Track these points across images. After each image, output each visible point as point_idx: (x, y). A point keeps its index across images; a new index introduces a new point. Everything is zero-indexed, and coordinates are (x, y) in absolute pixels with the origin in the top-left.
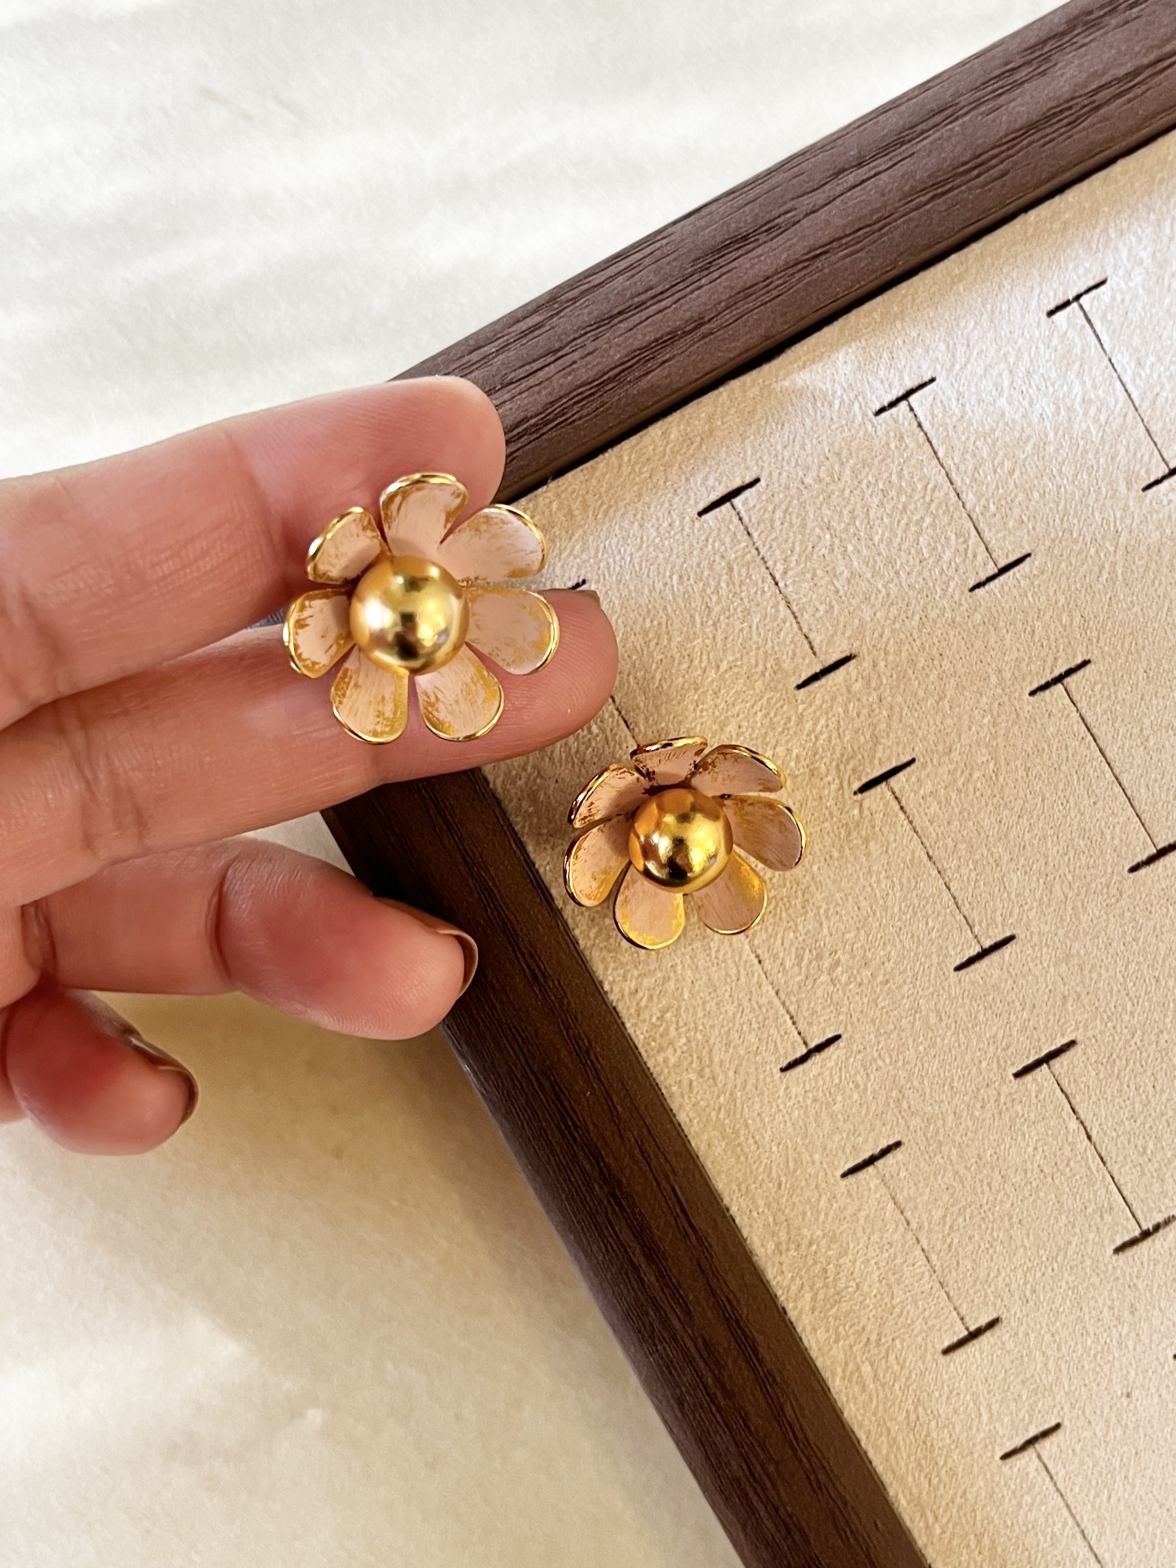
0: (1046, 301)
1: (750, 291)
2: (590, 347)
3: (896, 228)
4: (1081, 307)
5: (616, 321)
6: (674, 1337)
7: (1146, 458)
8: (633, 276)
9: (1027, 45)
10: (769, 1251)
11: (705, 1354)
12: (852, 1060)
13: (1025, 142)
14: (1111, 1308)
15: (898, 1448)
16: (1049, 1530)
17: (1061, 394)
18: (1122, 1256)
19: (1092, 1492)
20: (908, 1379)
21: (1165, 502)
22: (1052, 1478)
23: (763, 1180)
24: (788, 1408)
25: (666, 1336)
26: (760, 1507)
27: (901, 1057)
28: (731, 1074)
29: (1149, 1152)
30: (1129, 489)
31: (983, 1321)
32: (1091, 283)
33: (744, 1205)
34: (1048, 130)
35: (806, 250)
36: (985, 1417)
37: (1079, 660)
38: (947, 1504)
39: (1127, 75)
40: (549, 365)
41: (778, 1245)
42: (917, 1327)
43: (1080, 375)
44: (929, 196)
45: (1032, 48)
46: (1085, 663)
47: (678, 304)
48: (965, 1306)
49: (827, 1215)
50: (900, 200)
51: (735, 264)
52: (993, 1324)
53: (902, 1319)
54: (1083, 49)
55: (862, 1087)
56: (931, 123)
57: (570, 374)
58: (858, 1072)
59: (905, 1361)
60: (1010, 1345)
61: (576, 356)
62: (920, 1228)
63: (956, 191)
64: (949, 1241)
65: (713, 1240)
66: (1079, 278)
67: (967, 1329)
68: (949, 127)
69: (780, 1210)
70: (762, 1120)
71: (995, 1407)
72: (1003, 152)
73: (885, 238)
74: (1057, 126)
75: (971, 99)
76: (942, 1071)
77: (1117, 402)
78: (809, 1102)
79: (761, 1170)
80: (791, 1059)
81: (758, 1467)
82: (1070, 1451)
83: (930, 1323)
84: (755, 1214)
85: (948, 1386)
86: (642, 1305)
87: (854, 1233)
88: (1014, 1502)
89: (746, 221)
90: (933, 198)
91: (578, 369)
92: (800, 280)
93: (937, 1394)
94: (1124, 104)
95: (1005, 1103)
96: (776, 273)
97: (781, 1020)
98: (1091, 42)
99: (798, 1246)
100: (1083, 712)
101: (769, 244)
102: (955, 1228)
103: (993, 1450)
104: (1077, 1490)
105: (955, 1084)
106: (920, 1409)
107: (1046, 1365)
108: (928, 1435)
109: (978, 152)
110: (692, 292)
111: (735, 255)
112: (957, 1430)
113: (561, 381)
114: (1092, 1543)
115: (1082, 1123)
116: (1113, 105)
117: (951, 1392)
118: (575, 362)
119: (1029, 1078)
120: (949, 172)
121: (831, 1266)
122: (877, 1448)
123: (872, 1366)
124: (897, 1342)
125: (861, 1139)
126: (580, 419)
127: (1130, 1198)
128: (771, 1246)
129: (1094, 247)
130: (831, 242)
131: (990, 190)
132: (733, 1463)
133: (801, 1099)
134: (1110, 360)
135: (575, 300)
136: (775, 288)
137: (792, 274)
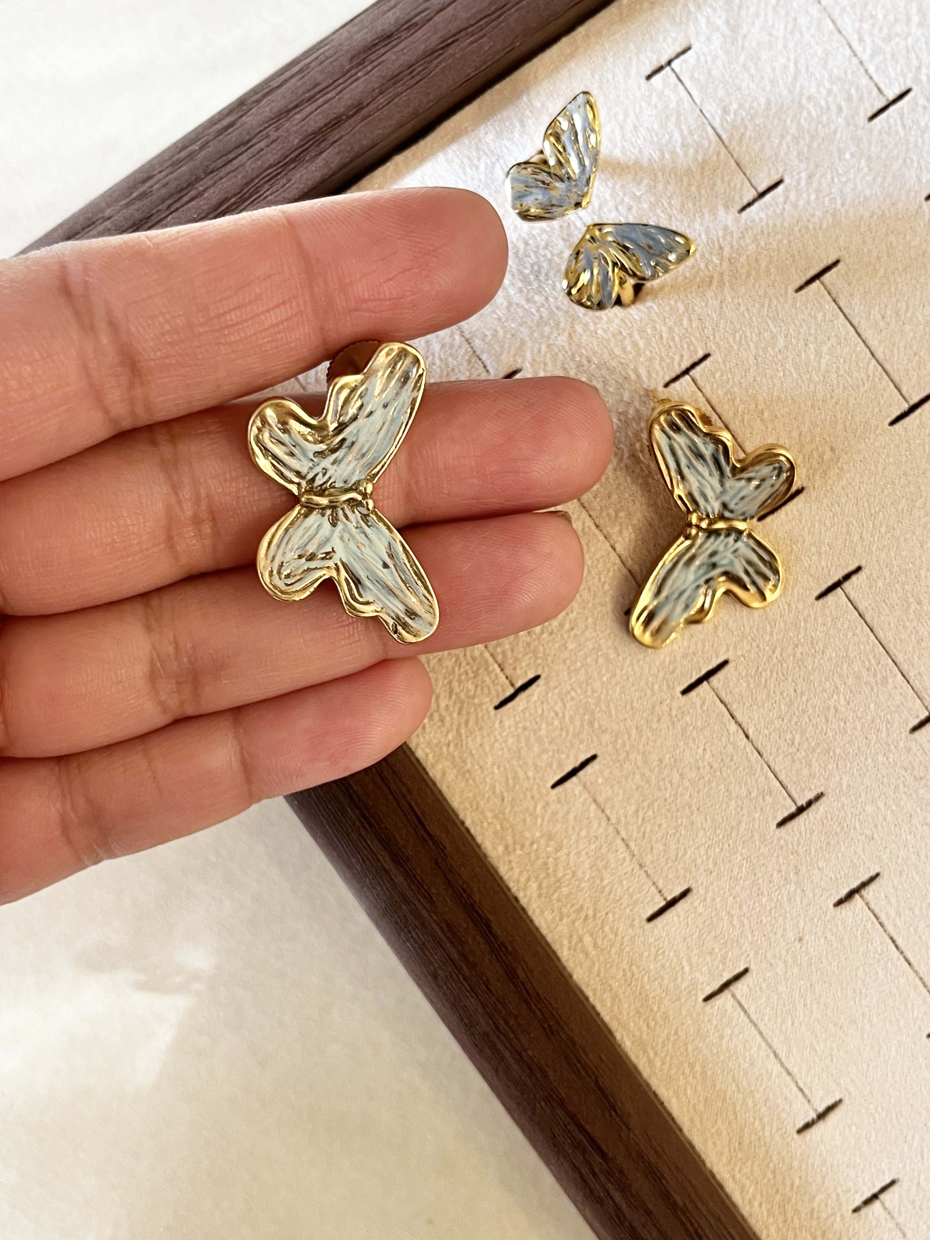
0: (643, 68)
1: (397, 78)
2: (274, 135)
3: (511, 15)
4: (673, 70)
5: (292, 113)
6: (423, 924)
7: (739, 186)
8: (303, 77)
11: (449, 935)
12: (550, 695)
14: (780, 871)
15: (620, 1001)
16: (748, 1054)
17: (664, 141)
18: (783, 829)
19: (779, 1020)
20: (622, 944)
21: (757, 221)
22: (745, 1012)
23: (489, 798)
24: (520, 972)
25: (417, 923)
26: (507, 1054)
27: (589, 688)
28: (455, 715)
29: (796, 743)
30: (727, 213)
31: (677, 892)
32: (679, 50)
33: (476, 819)
35: (440, 40)
36: (687, 969)
37: (701, 354)
38: (664, 1041)
40: (241, 154)
41: (506, 847)
42: (625, 901)
43: (678, 124)
46: (706, 357)
47: (340, 95)
48: (661, 881)
49: (543, 819)
51: (384, 58)
52: (685, 894)
53: (612, 896)
55: (561, 715)
57: (258, 159)
58: (556, 703)
59: (618, 929)
60: (701, 909)
61: (262, 144)
62: (619, 822)
64: (643, 829)
65: (447, 843)
66: (668, 46)
67: (665, 899)
69: (505, 819)
70: (484, 750)
71: (694, 960)
73: (503, 25)
76: (623, 695)
77: (710, 143)
78: (520, 731)
79: (487, 788)
80: (502, 698)
81: (502, 1022)
82: (758, 989)
83: (635, 897)
84: (485, 824)
85: (655, 946)
86: (396, 901)
87: (566, 832)
88: (717, 1034)
89: (390, 23)
91: (266, 154)
92: (436, 66)
93: (646, 954)
95: (676, 716)
96: (417, 62)
97: (491, 669)
99: (523, 846)
100: (708, 396)
101: (409, 39)
102: (646, 820)
103: (696, 995)
104: (766, 1018)
105: (635, 704)
106: (634, 967)
107: (731, 922)
108: (642, 987)
110: (351, 84)
111: (383, 51)
112: (666, 981)
113: (253, 166)
114: (783, 1060)
115: (740, 726)
117: (658, 951)
118: (262, 150)
119: (693, 693)
121: (551, 859)
122: (602, 1001)
123: (592, 935)
124: (610, 915)
125: (564, 756)
126: (271, 195)
127: (785, 782)
128: (500, 849)
129: (678, 19)
130: (459, 33)
132: (482, 1021)
133: (513, 729)
134: (701, 111)
135: (258, 101)
136: (418, 74)
137: (431, 61)
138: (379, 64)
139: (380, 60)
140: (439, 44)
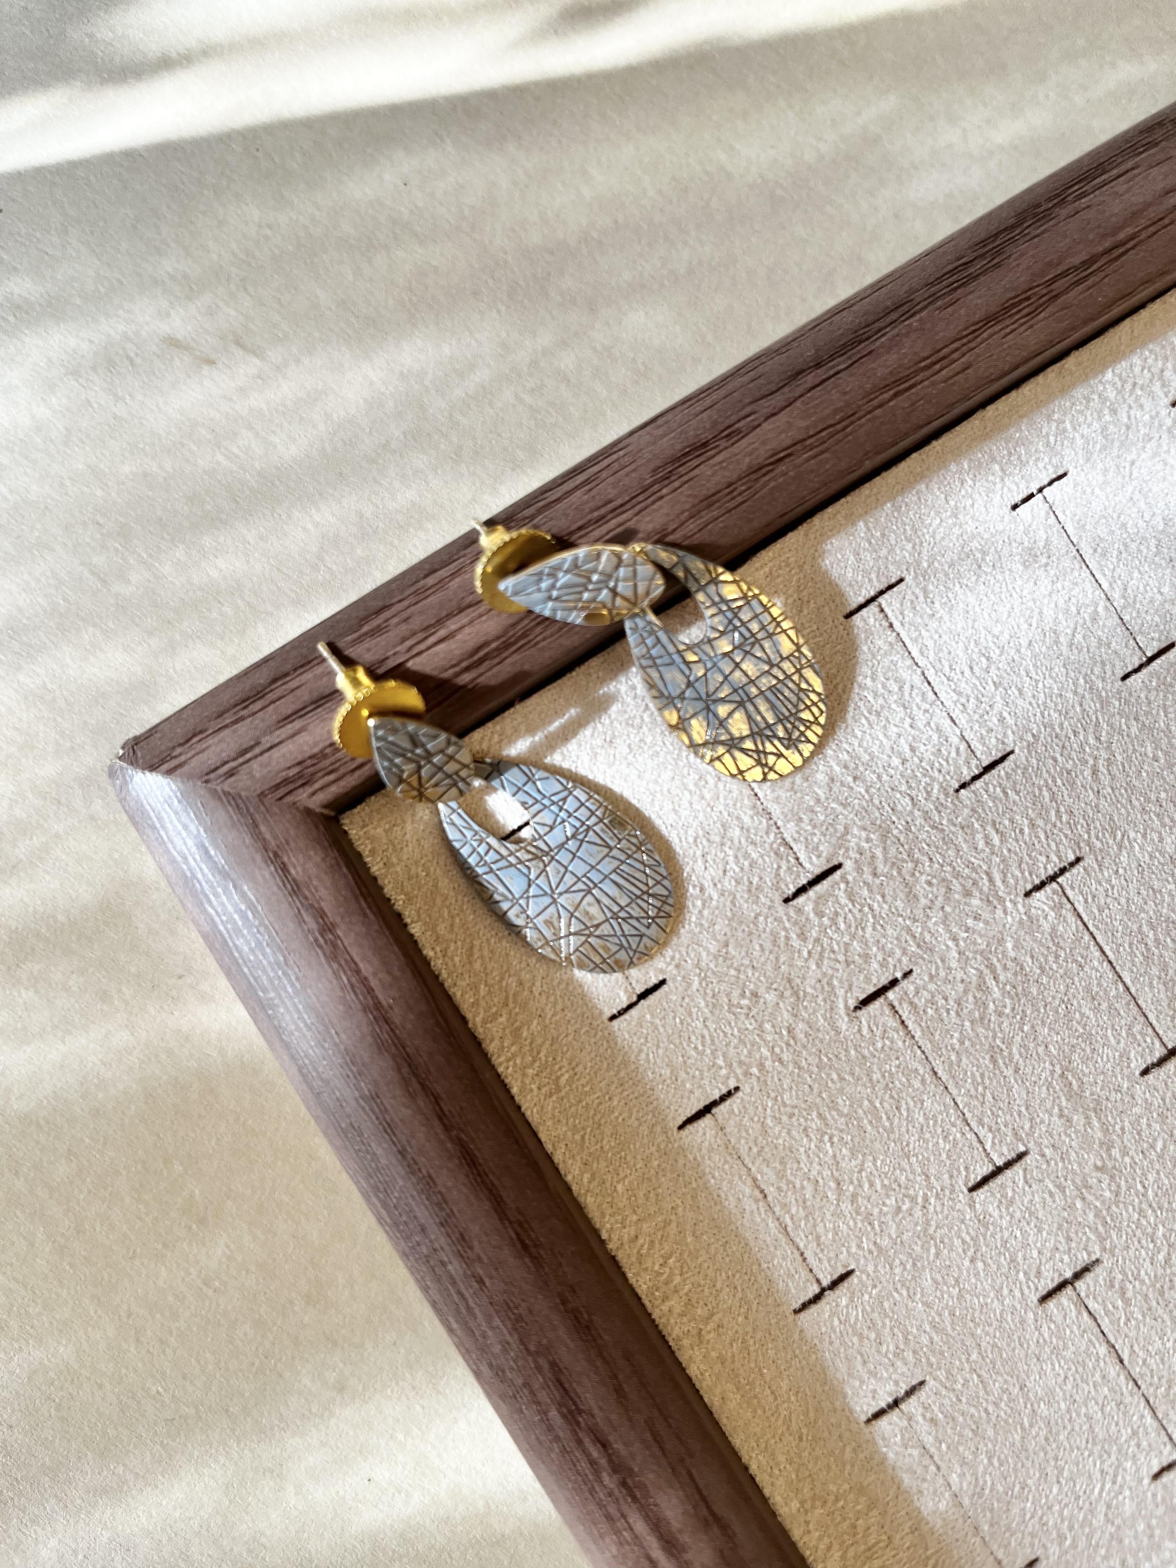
0: (1009, 496)
1: (714, 498)
3: (861, 426)
4: (1044, 499)
8: (589, 491)
9: (977, 240)
10: (794, 1511)
12: (866, 1296)
13: (985, 335)
14: (1151, 1536)
18: (1160, 1482)
23: (783, 1434)
27: (919, 1290)
28: (741, 1318)
32: (1053, 475)
33: (764, 1463)
34: (1008, 322)
35: (770, 453)
37: (1071, 858)
39: (1084, 263)
41: (802, 1503)
44: (891, 392)
45: (983, 243)
46: (1077, 860)
48: (1001, 1549)
49: (853, 1466)
50: (864, 398)
51: (696, 472)
54: (1036, 240)
55: (879, 1325)
56: (888, 320)
58: (875, 1310)
62: (951, 1472)
63: (919, 387)
64: (982, 1483)
66: (1040, 470)
68: (906, 323)
69: (802, 1464)
70: (777, 1368)
72: (964, 345)
73: (851, 438)
74: (1017, 317)
75: (927, 295)
76: (963, 1302)
77: (1087, 592)
78: (826, 1344)
79: (780, 1422)
80: (803, 1298)
84: (776, 1471)
87: (883, 1484)
89: (704, 427)
90: (896, 395)
94: (1082, 293)
96: (740, 479)
97: (790, 1259)
98: (1043, 232)
99: (825, 1502)
100: (1081, 912)
101: (730, 450)
105: (977, 1314)
109: (939, 347)
110: (654, 503)
111: (695, 462)
115: (1113, 1347)
116: (1073, 294)
119: (1053, 1302)
120: (909, 368)
121: (860, 1521)
125: (882, 1383)
126: (544, 639)
128: (795, 1505)
129: (1052, 440)
130: (795, 444)
131: (953, 384)
133: (817, 1342)
134: (1077, 550)
135: (532, 517)
136: (740, 494)
137: (756, 479)
138: (691, 479)
139: (692, 474)
140: (767, 459)
